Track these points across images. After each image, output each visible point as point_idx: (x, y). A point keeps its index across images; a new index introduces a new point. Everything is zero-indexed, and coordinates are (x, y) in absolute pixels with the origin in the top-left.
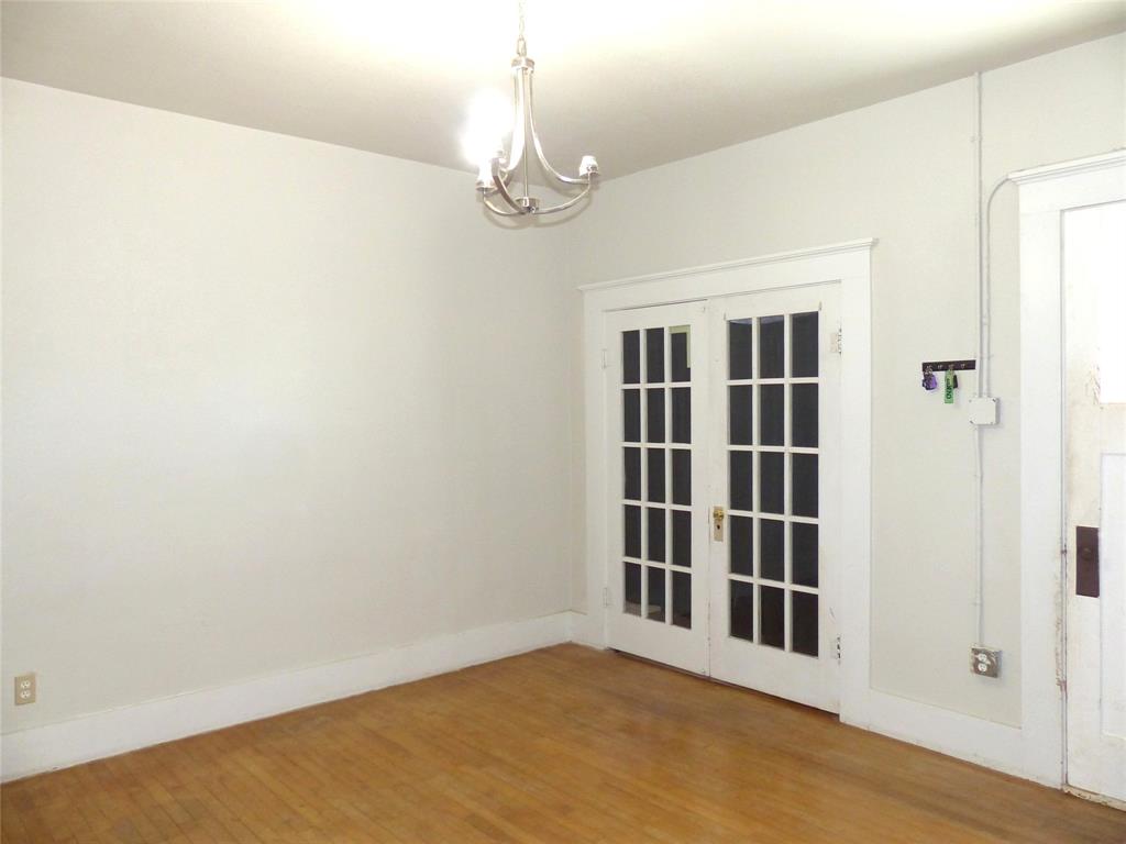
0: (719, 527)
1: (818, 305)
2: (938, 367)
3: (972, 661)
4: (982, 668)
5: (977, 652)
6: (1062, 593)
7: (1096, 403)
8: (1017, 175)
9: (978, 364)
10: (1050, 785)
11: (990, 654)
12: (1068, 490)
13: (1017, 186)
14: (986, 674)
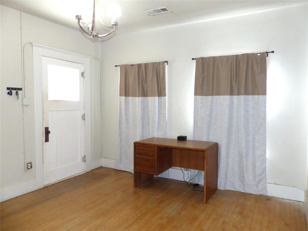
2: (13, 89)
3: (26, 167)
4: (29, 167)
5: (28, 164)
6: (43, 143)
7: (48, 100)
8: (33, 43)
9: (23, 89)
10: (42, 187)
11: (31, 163)
12: (43, 119)
13: (32, 47)
14: (30, 168)
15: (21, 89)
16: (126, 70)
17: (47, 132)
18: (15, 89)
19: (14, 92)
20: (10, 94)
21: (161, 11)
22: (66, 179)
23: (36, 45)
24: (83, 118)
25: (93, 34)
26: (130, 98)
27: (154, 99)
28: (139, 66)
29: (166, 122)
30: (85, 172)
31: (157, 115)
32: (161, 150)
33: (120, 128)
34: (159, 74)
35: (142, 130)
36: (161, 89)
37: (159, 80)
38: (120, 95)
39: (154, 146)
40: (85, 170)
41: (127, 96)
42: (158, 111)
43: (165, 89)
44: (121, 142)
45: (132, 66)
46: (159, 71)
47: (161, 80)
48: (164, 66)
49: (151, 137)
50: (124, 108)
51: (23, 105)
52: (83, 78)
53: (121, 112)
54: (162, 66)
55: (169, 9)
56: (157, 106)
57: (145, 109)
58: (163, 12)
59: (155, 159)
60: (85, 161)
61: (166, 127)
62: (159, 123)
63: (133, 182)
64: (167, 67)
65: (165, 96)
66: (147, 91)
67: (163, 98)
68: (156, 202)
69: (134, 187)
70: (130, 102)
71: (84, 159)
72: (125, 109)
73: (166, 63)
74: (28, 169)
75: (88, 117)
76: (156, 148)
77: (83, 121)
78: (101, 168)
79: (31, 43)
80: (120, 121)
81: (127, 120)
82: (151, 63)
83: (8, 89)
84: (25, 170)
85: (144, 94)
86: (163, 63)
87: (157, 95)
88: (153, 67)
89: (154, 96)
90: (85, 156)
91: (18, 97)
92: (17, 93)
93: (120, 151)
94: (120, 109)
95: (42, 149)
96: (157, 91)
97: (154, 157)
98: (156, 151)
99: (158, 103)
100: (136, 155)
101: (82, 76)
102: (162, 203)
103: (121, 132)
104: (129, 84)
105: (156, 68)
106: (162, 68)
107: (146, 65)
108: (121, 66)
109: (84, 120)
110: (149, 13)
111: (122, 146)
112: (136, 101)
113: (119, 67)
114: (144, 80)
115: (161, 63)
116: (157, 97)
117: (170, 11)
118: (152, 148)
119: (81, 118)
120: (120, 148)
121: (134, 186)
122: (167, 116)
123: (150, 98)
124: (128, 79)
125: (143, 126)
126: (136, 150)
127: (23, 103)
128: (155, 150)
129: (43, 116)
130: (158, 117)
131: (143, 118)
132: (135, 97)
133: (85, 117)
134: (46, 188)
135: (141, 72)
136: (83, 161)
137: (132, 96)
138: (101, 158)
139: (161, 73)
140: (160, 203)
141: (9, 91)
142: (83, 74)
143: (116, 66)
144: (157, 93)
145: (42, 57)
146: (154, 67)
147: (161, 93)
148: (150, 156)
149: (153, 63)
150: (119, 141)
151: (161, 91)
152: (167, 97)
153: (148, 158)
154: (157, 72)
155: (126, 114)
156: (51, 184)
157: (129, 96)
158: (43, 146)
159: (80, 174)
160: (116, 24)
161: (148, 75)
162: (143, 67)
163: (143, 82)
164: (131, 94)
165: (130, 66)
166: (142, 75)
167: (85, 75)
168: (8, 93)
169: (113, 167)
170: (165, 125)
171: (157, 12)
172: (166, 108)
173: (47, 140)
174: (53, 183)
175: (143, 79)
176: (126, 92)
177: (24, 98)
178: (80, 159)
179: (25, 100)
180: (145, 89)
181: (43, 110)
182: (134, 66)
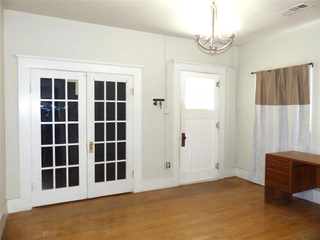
0: (91, 148)
1: (126, 80)
2: (157, 100)
3: (166, 166)
4: (168, 166)
5: (167, 163)
6: (180, 147)
7: (185, 109)
8: (174, 60)
9: (165, 100)
10: (178, 186)
11: (169, 163)
12: (181, 126)
13: (173, 63)
14: (168, 168)
15: (163, 100)
16: (262, 77)
17: (184, 137)
18: (159, 100)
19: (158, 102)
20: (155, 104)
21: (299, 9)
22: (199, 182)
23: (176, 62)
24: (218, 126)
25: (212, 49)
26: (267, 107)
27: (294, 107)
28: (277, 71)
29: (310, 134)
30: (217, 179)
31: (298, 126)
32: (298, 166)
33: (255, 139)
34: (302, 78)
35: (279, 142)
36: (303, 96)
37: (301, 85)
38: (256, 104)
39: (289, 160)
40: (218, 178)
41: (263, 105)
42: (300, 122)
43: (308, 95)
44: (255, 153)
45: (269, 72)
46: (301, 75)
47: (303, 85)
48: (308, 69)
49: (289, 150)
50: (260, 117)
51: (165, 114)
52: (218, 87)
53: (257, 121)
54: (305, 69)
55: (309, 4)
56: (298, 116)
57: (283, 119)
58: (301, 9)
59: (289, 175)
60: (218, 168)
61: (309, 140)
62: (300, 134)
63: (263, 196)
64: (311, 70)
65: (309, 103)
66: (286, 98)
67: (306, 106)
68: (287, 223)
69: (265, 203)
70: (267, 111)
71: (217, 166)
72: (261, 119)
73: (311, 65)
74: (167, 167)
75: (222, 126)
76: (291, 162)
77: (217, 129)
78: (235, 177)
79: (172, 61)
80: (255, 130)
81: (263, 130)
82: (291, 67)
83: (154, 100)
84: (165, 168)
85: (283, 102)
86: (307, 65)
87: (299, 103)
88: (293, 72)
89: (294, 104)
90: (218, 163)
91: (161, 107)
92: (160, 103)
93: (255, 163)
94: (256, 118)
95: (179, 152)
96: (298, 98)
97: (289, 173)
98: (291, 166)
99: (300, 112)
100: (268, 168)
101: (218, 86)
102: (294, 225)
103: (256, 143)
104: (265, 92)
105: (298, 72)
106: (305, 72)
107: (285, 69)
108: (257, 73)
109: (219, 128)
110: (284, 13)
111: (256, 157)
112: (274, 110)
113: (255, 74)
114: (283, 86)
115: (304, 66)
116: (298, 106)
117: (310, 6)
118: (286, 162)
119: (215, 127)
120: (254, 160)
121: (265, 201)
122: (310, 127)
123: (289, 107)
124: (265, 87)
125: (281, 137)
126: (268, 163)
127: (164, 111)
128: (289, 165)
129: (180, 124)
130: (299, 128)
131: (281, 128)
132: (273, 105)
133: (219, 126)
134: (181, 187)
135: (279, 78)
136: (216, 168)
137: (269, 104)
138: (235, 167)
139: (304, 77)
140: (292, 225)
141: (154, 102)
142: (218, 84)
143: (252, 73)
144: (298, 101)
145: (181, 71)
146: (295, 72)
147: (303, 100)
148: (283, 171)
149: (293, 67)
150: (254, 152)
151: (303, 98)
152: (311, 105)
153: (281, 172)
154: (298, 77)
155: (262, 124)
156: (186, 184)
157: (265, 104)
158: (179, 149)
159: (213, 180)
160: (233, 37)
161: (287, 80)
162: (282, 72)
163: (282, 89)
164: (267, 102)
165: (267, 72)
166: (280, 80)
167: (220, 84)
168: (154, 104)
169: (246, 178)
170: (308, 138)
171: (293, 11)
172: (309, 117)
173: (183, 145)
174: (187, 184)
175: (281, 85)
176: (262, 100)
177: (165, 107)
178: (213, 166)
179: (166, 109)
180: (284, 96)
181: (180, 118)
182: (272, 72)
